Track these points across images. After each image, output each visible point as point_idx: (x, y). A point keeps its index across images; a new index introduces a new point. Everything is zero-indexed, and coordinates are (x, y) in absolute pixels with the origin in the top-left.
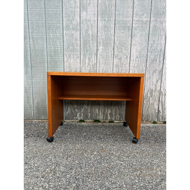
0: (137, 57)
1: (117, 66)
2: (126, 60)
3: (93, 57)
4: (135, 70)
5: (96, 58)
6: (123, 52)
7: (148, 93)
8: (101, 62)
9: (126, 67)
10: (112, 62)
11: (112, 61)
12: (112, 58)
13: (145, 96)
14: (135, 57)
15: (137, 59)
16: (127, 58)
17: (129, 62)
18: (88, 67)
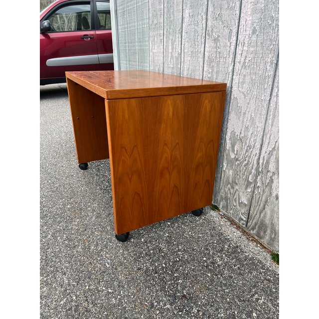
0: (254, 31)
1: (211, 61)
2: (229, 44)
3: (177, 40)
4: (245, 76)
5: (180, 39)
6: (224, 19)
7: (270, 158)
8: (186, 51)
9: (226, 65)
10: (202, 49)
11: (203, 45)
12: (203, 40)
13: (263, 164)
14: (249, 32)
15: (254, 38)
16: (230, 37)
17: (233, 47)
18: (170, 62)
